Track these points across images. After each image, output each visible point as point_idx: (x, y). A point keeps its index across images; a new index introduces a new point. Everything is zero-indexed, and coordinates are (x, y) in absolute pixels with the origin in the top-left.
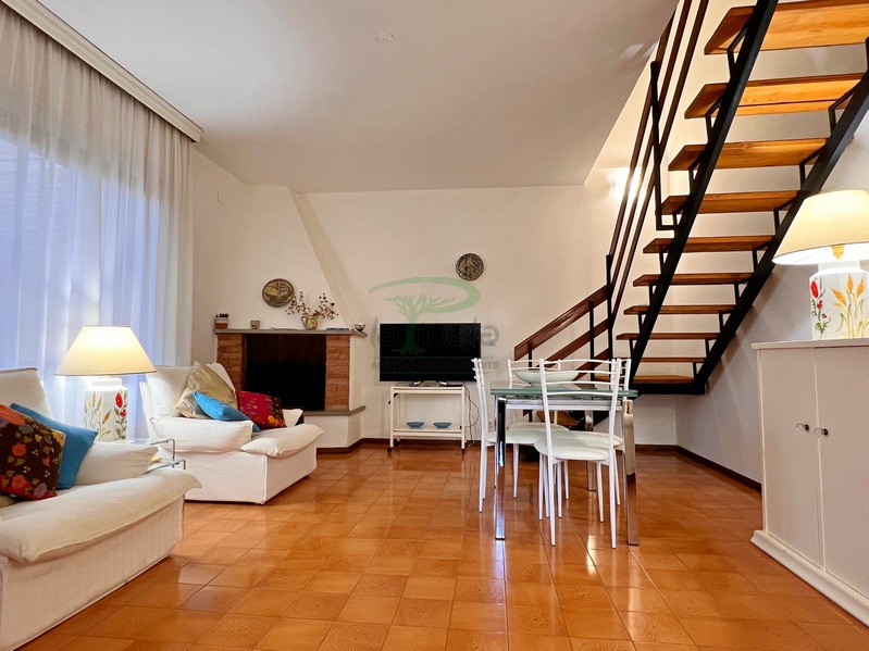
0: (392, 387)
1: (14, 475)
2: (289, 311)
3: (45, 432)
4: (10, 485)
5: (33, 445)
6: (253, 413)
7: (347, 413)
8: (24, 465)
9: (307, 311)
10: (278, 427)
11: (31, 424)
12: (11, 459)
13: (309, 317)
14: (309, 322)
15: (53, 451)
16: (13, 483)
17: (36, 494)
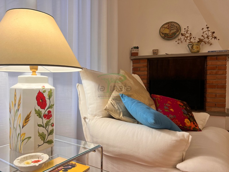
9: (192, 39)
13: (195, 44)
14: (195, 47)
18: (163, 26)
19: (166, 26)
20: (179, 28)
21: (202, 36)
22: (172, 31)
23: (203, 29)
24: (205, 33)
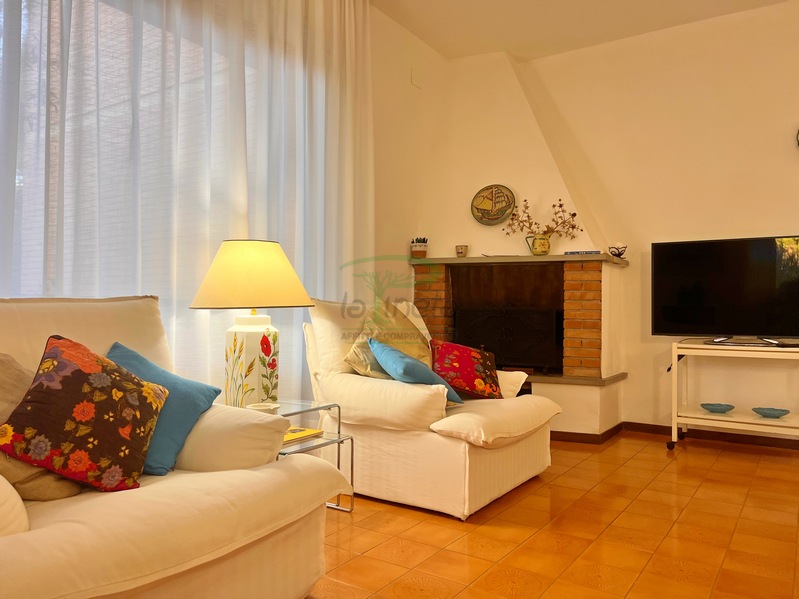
0: (675, 345)
1: (73, 451)
2: (509, 230)
3: (130, 386)
4: (65, 465)
5: (109, 405)
6: (452, 374)
7: (598, 381)
8: (89, 435)
9: (534, 227)
10: (490, 396)
11: (109, 373)
12: (69, 426)
13: (538, 237)
14: (538, 242)
15: (138, 416)
16: (70, 462)
17: (105, 482)
18: (479, 193)
19: (485, 194)
20: (511, 201)
21: (554, 220)
22: (499, 206)
23: (554, 206)
24: (558, 215)
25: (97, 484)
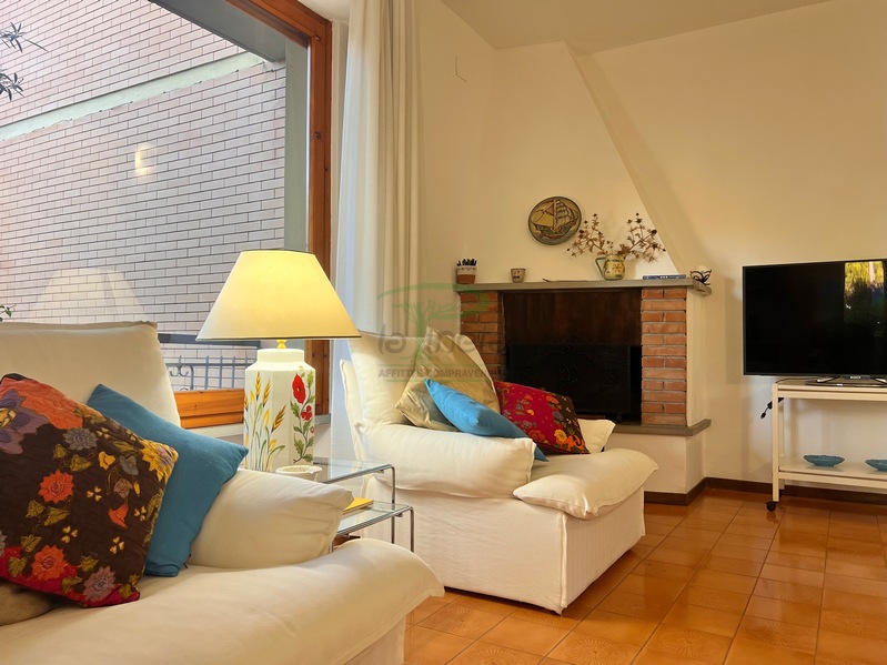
1: (39, 548)
2: (575, 250)
3: (125, 447)
5: (94, 476)
6: (527, 424)
7: (684, 431)
8: (64, 523)
9: (605, 247)
10: (575, 451)
11: (94, 428)
13: (611, 257)
14: (611, 265)
15: (138, 490)
16: (35, 566)
17: (88, 593)
18: (538, 206)
19: (544, 208)
20: (576, 215)
22: (561, 222)
23: (630, 222)
24: (635, 232)
25: (77, 597)
